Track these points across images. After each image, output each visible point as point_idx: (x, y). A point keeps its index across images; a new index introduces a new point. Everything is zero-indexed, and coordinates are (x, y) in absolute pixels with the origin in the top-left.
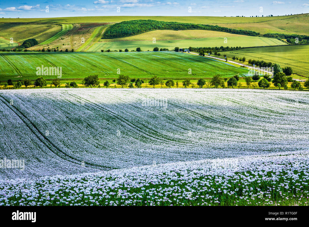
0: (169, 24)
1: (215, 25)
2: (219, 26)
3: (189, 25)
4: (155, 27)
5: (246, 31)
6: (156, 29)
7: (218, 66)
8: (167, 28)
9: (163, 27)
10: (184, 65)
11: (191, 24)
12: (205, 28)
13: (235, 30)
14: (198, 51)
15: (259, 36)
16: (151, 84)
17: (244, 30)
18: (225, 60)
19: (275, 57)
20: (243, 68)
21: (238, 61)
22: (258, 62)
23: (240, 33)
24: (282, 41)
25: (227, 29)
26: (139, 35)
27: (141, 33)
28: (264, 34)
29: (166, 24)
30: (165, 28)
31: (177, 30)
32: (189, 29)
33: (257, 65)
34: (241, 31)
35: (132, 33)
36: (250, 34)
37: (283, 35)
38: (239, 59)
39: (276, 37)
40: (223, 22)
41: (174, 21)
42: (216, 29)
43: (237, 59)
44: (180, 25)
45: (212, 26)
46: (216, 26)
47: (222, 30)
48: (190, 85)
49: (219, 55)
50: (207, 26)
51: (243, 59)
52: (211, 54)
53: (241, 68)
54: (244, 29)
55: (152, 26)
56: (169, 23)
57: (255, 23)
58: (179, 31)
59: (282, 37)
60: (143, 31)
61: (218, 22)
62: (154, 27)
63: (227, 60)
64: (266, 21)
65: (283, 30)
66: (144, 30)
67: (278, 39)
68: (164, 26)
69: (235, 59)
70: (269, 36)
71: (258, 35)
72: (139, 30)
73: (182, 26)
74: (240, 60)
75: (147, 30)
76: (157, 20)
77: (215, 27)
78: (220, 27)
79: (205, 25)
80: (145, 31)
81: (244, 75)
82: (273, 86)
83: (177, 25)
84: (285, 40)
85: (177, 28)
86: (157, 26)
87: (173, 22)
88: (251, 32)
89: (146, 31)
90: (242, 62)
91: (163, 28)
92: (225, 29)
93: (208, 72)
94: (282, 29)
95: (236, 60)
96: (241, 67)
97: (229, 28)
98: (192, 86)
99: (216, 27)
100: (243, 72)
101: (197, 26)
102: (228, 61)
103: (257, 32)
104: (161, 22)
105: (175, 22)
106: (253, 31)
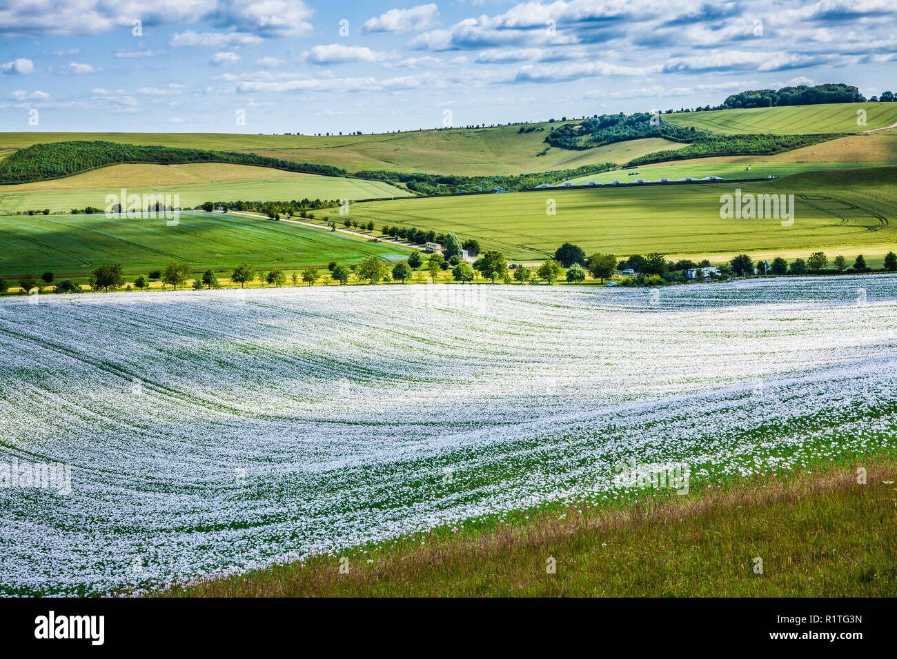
0: (145, 150)
1: (248, 153)
2: (259, 156)
3: (192, 153)
4: (117, 158)
5: (318, 166)
6: (118, 162)
7: (320, 240)
8: (145, 161)
9: (135, 156)
10: (247, 240)
11: (195, 150)
12: (228, 160)
13: (293, 164)
14: (258, 210)
15: (347, 177)
16: (236, 281)
17: (314, 164)
18: (332, 229)
19: (432, 219)
20: (374, 243)
21: (358, 229)
22: (404, 231)
23: (305, 170)
24: (398, 186)
25: (277, 161)
26: (81, 175)
27: (85, 172)
28: (355, 172)
29: (141, 151)
30: (139, 160)
31: (167, 164)
32: (194, 161)
33: (403, 237)
34: (306, 165)
35: (65, 171)
36: (326, 173)
37: (395, 174)
38: (358, 225)
39: (382, 179)
40: (262, 147)
41: (157, 144)
42: (253, 163)
43: (355, 226)
44: (172, 152)
45: (243, 154)
46: (252, 156)
47: (266, 164)
48: (320, 280)
49: (311, 217)
50: (231, 154)
51: (369, 225)
52: (291, 215)
53: (371, 243)
54: (313, 161)
55: (109, 155)
56: (146, 147)
57: (329, 150)
58: (171, 166)
59: (393, 178)
60: (91, 166)
61: (252, 146)
62: (114, 158)
63: (334, 228)
64: (352, 145)
65: (389, 164)
66: (91, 164)
67: (387, 183)
68: (137, 155)
69: (350, 225)
70: (366, 177)
71: (342, 173)
72: (79, 165)
73: (176, 156)
74: (363, 228)
75: (99, 164)
76: (117, 143)
77: (250, 156)
78: (261, 158)
79: (228, 154)
80: (94, 167)
81: (385, 257)
82: (480, 277)
83: (165, 154)
84: (404, 185)
85: (167, 160)
86: (121, 155)
87: (155, 147)
88: (328, 168)
89: (96, 166)
90: (366, 231)
91: (134, 160)
92: (272, 162)
93: (307, 254)
94: (387, 162)
95: (352, 227)
96: (370, 241)
97: (280, 160)
98: (325, 283)
99: (253, 158)
100: (382, 252)
101: (211, 155)
102: (336, 229)
103: (340, 168)
104: (128, 147)
105: (160, 147)
106: (332, 165)
